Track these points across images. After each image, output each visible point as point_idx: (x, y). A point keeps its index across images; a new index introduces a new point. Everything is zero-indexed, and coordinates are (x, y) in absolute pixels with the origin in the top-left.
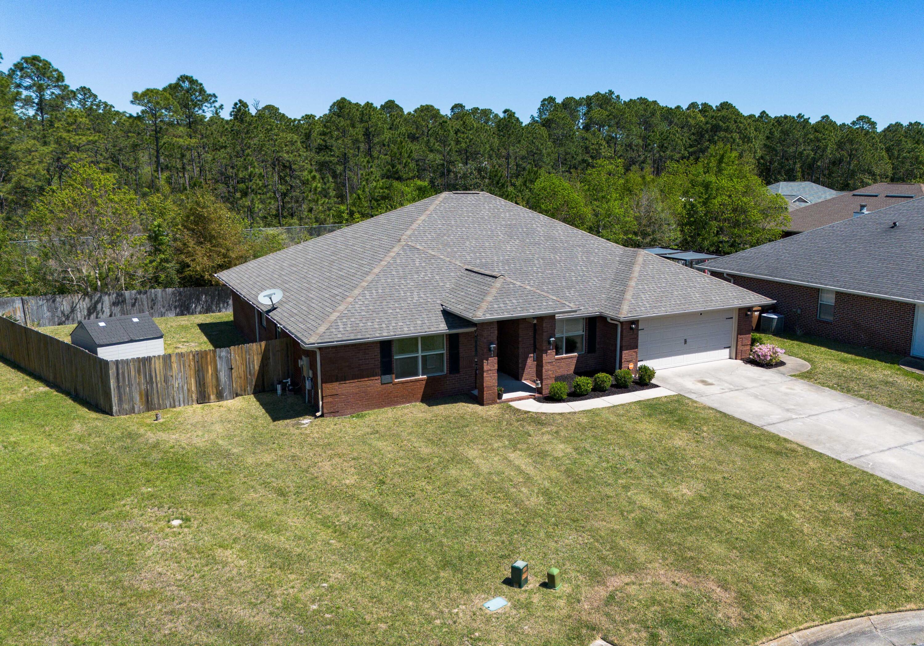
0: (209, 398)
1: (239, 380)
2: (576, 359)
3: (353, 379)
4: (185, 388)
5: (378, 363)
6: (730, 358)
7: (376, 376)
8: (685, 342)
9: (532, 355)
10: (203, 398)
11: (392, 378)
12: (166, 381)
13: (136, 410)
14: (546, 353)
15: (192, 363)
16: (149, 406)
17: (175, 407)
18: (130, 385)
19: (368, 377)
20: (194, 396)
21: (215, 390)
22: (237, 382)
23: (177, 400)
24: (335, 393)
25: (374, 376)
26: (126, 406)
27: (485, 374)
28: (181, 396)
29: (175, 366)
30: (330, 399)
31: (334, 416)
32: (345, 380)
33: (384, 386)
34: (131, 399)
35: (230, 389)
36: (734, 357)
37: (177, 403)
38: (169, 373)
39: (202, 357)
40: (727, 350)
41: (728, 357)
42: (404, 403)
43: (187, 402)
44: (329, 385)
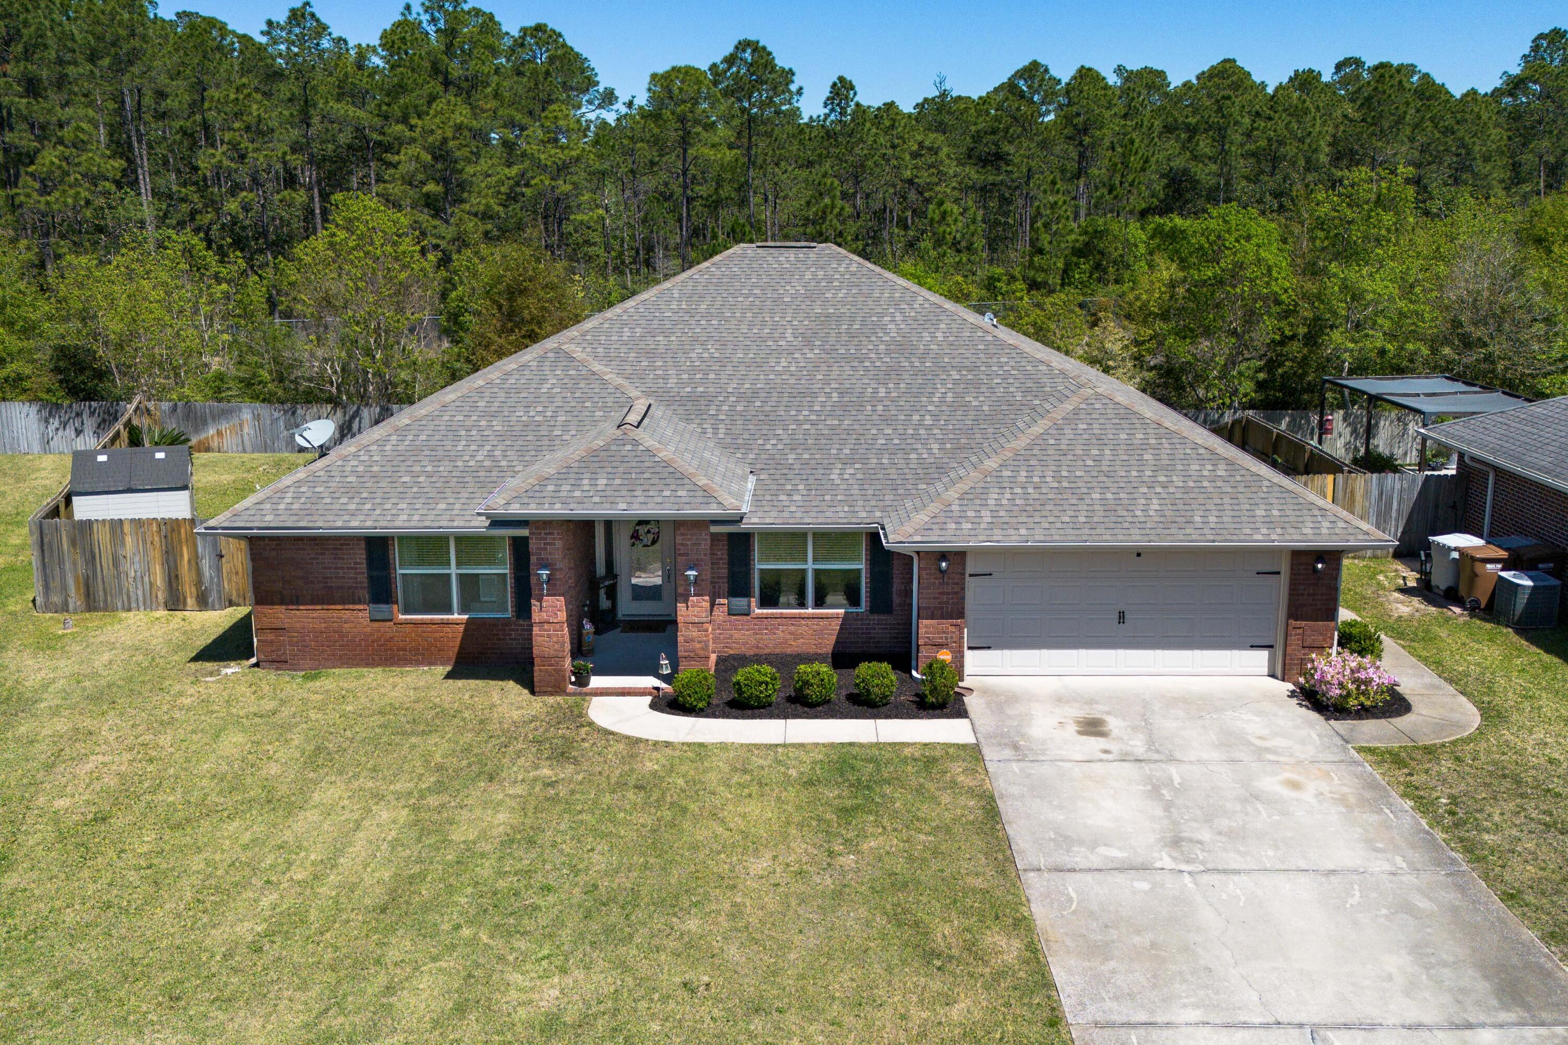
0: (185, 604)
1: (234, 578)
2: (839, 622)
3: (313, 603)
4: (146, 579)
5: (363, 578)
6: (1272, 675)
7: (360, 603)
8: (1122, 617)
9: (723, 601)
10: (175, 603)
11: (392, 612)
12: (116, 563)
13: (71, 607)
14: (686, 601)
15: (157, 539)
16: (91, 604)
17: (129, 610)
18: (61, 562)
19: (344, 603)
20: (161, 596)
21: (194, 590)
22: (230, 580)
23: (133, 599)
24: (279, 625)
25: (354, 603)
26: (56, 599)
27: (536, 630)
28: (140, 593)
29: (128, 540)
30: (271, 637)
31: (278, 669)
32: (298, 603)
33: (376, 625)
34: (64, 588)
35: (219, 592)
36: (1279, 673)
37: (134, 605)
38: (121, 552)
39: (173, 530)
40: (1264, 655)
41: (1265, 671)
42: (418, 663)
43: (149, 604)
44: (267, 610)
